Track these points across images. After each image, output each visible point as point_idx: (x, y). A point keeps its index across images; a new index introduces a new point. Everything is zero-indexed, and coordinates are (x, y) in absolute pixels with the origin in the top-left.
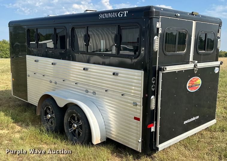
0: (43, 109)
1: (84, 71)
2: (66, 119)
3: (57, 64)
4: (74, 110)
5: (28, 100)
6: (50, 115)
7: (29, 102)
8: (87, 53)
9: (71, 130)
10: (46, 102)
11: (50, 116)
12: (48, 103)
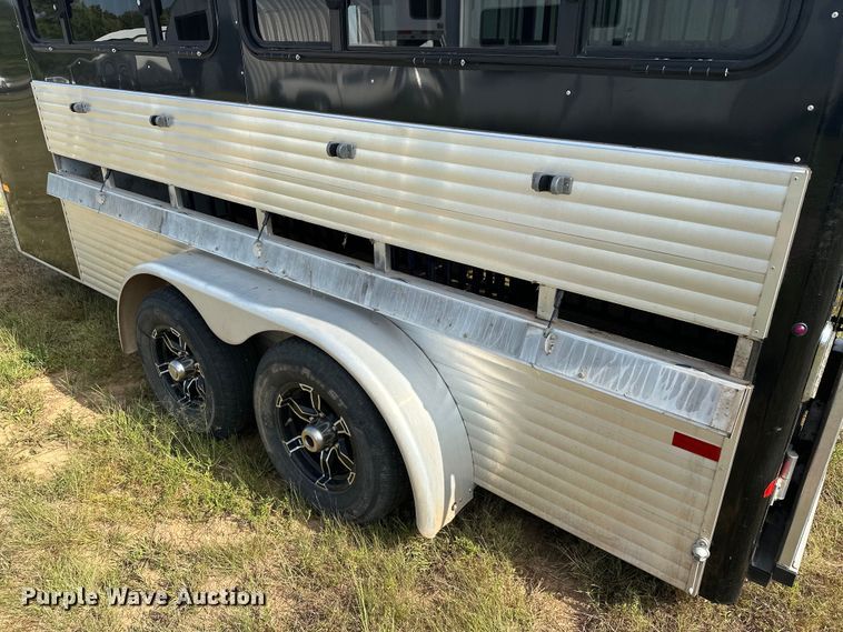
0: (144, 337)
1: (331, 163)
2: (264, 399)
3: (175, 121)
4: (306, 371)
5: (82, 275)
6: (184, 365)
7: (85, 283)
8: (345, 54)
9: (292, 446)
10: (152, 307)
11: (180, 368)
12: (165, 317)
